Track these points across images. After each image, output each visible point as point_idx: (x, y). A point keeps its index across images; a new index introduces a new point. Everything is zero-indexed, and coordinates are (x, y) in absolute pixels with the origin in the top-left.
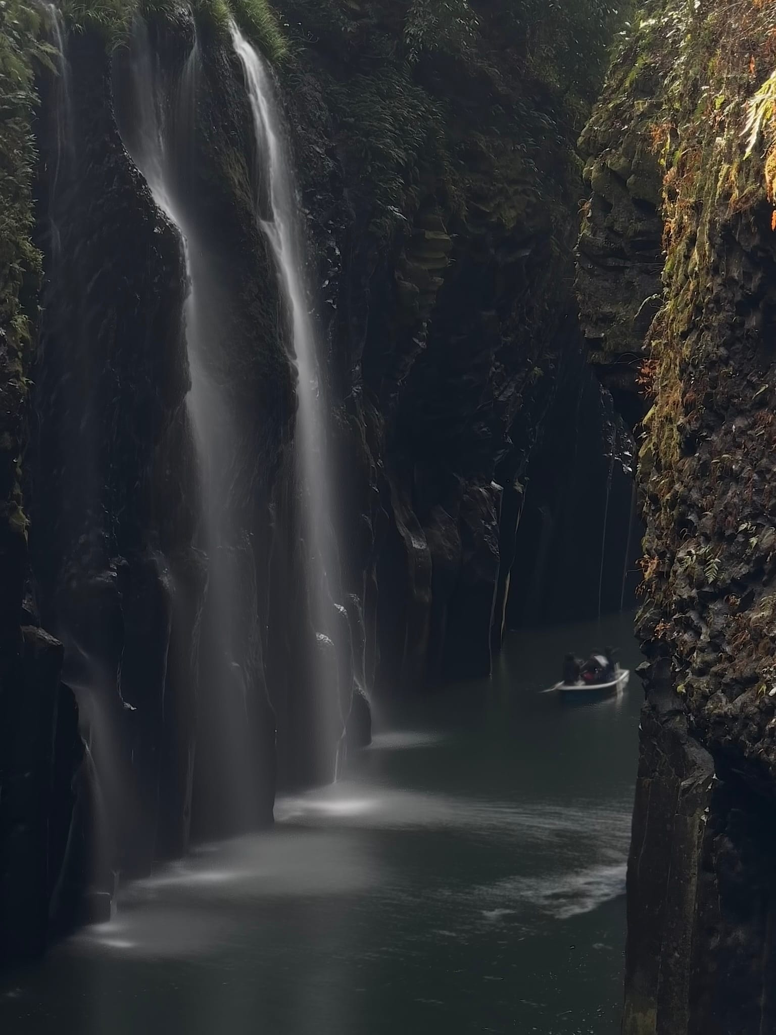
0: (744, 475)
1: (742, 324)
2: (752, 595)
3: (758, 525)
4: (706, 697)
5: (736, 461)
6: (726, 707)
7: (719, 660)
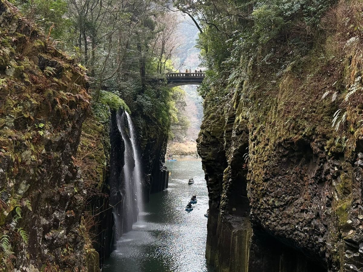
0: (282, 186)
1: (281, 160)
2: (285, 208)
3: (286, 195)
4: (275, 226)
5: (280, 184)
6: (280, 228)
7: (278, 219)
